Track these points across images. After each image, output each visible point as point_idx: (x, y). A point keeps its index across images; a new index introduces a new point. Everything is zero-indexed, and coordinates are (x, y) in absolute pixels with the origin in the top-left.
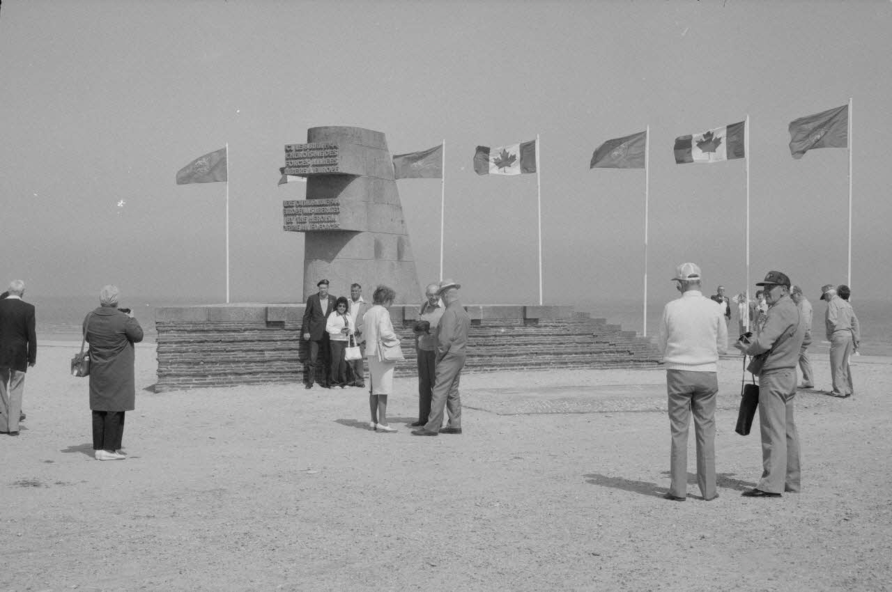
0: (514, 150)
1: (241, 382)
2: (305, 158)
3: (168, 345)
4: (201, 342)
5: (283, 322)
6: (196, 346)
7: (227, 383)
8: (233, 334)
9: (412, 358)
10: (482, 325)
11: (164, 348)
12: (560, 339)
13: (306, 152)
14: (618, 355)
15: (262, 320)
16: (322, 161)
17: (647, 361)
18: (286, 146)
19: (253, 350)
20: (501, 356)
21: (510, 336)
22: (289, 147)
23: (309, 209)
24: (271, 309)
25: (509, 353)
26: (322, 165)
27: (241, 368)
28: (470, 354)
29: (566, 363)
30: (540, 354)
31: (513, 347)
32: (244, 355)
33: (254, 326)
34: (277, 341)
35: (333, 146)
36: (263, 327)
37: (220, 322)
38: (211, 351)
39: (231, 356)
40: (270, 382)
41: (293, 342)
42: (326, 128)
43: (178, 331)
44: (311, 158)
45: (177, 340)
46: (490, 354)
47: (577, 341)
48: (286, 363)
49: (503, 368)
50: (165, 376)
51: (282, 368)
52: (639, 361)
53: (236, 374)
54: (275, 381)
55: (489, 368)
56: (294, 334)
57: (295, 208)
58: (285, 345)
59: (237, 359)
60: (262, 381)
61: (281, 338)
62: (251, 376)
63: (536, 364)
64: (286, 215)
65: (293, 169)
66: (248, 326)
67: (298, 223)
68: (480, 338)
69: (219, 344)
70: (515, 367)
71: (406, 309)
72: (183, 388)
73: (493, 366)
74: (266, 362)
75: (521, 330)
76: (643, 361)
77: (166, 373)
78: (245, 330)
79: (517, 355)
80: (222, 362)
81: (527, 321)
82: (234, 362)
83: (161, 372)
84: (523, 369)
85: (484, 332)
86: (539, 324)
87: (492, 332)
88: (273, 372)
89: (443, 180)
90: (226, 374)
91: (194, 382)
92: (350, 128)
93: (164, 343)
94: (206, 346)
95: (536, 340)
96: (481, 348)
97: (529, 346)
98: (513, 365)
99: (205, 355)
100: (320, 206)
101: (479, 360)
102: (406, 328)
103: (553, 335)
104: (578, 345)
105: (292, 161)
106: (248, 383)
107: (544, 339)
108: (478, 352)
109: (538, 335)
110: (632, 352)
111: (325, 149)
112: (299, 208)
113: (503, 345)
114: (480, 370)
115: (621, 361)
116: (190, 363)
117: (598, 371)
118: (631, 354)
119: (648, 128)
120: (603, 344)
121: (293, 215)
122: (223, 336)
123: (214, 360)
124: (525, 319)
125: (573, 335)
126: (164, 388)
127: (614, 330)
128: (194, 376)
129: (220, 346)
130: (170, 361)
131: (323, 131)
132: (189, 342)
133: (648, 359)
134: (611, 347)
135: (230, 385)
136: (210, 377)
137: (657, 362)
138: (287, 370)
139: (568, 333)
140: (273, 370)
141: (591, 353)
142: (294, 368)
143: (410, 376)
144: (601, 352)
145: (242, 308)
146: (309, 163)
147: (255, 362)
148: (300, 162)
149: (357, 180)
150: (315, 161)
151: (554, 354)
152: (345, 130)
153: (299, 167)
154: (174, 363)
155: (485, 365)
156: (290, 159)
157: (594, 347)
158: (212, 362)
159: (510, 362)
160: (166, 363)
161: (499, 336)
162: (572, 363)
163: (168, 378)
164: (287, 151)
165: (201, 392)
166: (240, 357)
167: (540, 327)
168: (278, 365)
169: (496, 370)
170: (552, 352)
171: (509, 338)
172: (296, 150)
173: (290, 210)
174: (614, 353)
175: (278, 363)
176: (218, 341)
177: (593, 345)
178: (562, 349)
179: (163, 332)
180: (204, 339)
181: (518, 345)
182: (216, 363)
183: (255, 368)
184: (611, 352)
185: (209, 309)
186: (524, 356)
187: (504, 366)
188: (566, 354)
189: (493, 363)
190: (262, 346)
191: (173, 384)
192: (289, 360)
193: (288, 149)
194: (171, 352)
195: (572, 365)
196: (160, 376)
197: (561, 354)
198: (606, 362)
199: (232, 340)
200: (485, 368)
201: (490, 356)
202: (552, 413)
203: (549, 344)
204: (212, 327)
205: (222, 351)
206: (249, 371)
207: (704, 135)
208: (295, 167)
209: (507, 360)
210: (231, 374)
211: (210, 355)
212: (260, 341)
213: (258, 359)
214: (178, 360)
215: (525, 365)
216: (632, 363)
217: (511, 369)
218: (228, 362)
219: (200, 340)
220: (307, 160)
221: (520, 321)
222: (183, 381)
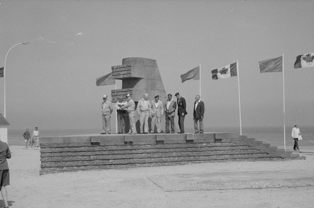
0: (228, 67)
1: (80, 170)
2: (119, 72)
3: (45, 154)
4: (61, 152)
5: (99, 143)
6: (58, 154)
7: (73, 170)
8: (76, 148)
9: (161, 158)
10: (194, 142)
11: (44, 155)
12: (233, 148)
13: (119, 69)
14: (261, 155)
15: (89, 142)
16: (125, 72)
17: (276, 157)
18: (112, 67)
19: (85, 156)
20: (204, 156)
21: (208, 147)
22: (113, 67)
23: (121, 93)
24: (93, 137)
25: (208, 155)
26: (126, 74)
27: (80, 163)
28: (189, 155)
29: (236, 159)
30: (223, 155)
31: (209, 152)
32: (81, 157)
33: (85, 145)
34: (96, 151)
35: (129, 66)
36: (90, 145)
37: (70, 143)
38: (66, 156)
39: (75, 158)
40: (93, 170)
41: (104, 151)
42: (128, 58)
43: (50, 147)
44: (121, 71)
45: (50, 152)
46: (198, 155)
47: (241, 148)
48: (101, 161)
49: (205, 161)
50: (44, 167)
51: (99, 163)
52: (272, 157)
53: (77, 166)
54: (95, 169)
55: (198, 162)
56: (105, 148)
57: (115, 93)
58: (100, 153)
59: (77, 160)
60: (90, 169)
61: (98, 150)
62: (84, 167)
63: (221, 159)
64: (112, 96)
65: (115, 76)
66: (82, 145)
67: (117, 99)
68: (194, 148)
69: (69, 153)
70: (211, 161)
71: (157, 136)
72: (53, 173)
73: (200, 160)
74: (91, 160)
75: (214, 144)
76: (274, 157)
77: (44, 166)
78: (81, 147)
79: (212, 155)
80: (71, 161)
81: (216, 140)
82: (76, 161)
83: (42, 166)
84: (215, 162)
85: (196, 145)
86: (222, 141)
87: (200, 145)
88: (95, 165)
89: (200, 81)
90: (72, 166)
91: (58, 170)
92: (138, 58)
93: (44, 153)
94: (63, 154)
95: (221, 148)
96: (194, 152)
97: (217, 151)
98: (210, 160)
99: (62, 158)
100: (125, 91)
101: (194, 158)
102: (158, 144)
103: (229, 146)
104: (242, 150)
105: (114, 73)
106: (83, 170)
107: (225, 148)
108: (193, 154)
109: (222, 146)
110: (268, 153)
111: (127, 67)
112: (117, 93)
113: (205, 151)
114: (194, 163)
115: (263, 157)
116: (56, 162)
117: (251, 162)
118: (268, 154)
119: (283, 55)
120: (254, 150)
121: (115, 96)
122: (71, 149)
123: (67, 160)
124: (215, 139)
125: (239, 146)
126: (44, 173)
127: (259, 143)
128: (57, 167)
129: (70, 154)
130: (46, 161)
131: (127, 60)
132: (55, 152)
133: (276, 156)
134: (258, 151)
135: (74, 171)
136: (65, 168)
137: (281, 157)
138: (101, 164)
139: (236, 145)
140: (95, 164)
141: (248, 154)
142: (104, 163)
143: (160, 166)
144: (253, 154)
145: (80, 137)
146: (121, 73)
147: (86, 161)
148: (117, 73)
149: (142, 80)
150: (123, 73)
151: (230, 155)
152: (136, 59)
153: (117, 75)
154: (48, 162)
155: (197, 160)
156: (114, 72)
157: (249, 151)
158: (66, 161)
159: (209, 159)
160: (44, 162)
161: (202, 147)
162: (239, 158)
163: (46, 168)
164: (112, 69)
165: (60, 174)
166: (79, 159)
167: (223, 142)
168: (97, 162)
169: (202, 162)
170: (229, 154)
171: (208, 148)
172: (116, 68)
173: (114, 94)
174: (259, 153)
175: (97, 161)
176: (69, 152)
177: (249, 150)
178: (234, 152)
179: (43, 148)
180: (62, 151)
181: (212, 151)
182: (68, 161)
183: (86, 163)
184: (258, 153)
185: (64, 138)
186: (215, 156)
187: (205, 160)
188: (235, 154)
189: (200, 159)
190: (89, 153)
191: (48, 171)
192: (102, 160)
193: (113, 68)
194: (46, 157)
195: (239, 160)
196: (42, 168)
197: (234, 155)
198: (255, 158)
199: (75, 151)
200: (196, 162)
201: (199, 156)
202: (194, 190)
203: (227, 150)
204: (66, 145)
205: (71, 156)
206: (83, 165)
207: (306, 55)
208: (116, 75)
209: (207, 158)
210: (75, 166)
211: (65, 158)
212: (88, 151)
213: (87, 159)
214: (50, 160)
215: (216, 160)
216: (268, 158)
217: (209, 162)
218: (74, 161)
219: (60, 151)
220: (120, 72)
221: (213, 140)
222: (52, 169)
